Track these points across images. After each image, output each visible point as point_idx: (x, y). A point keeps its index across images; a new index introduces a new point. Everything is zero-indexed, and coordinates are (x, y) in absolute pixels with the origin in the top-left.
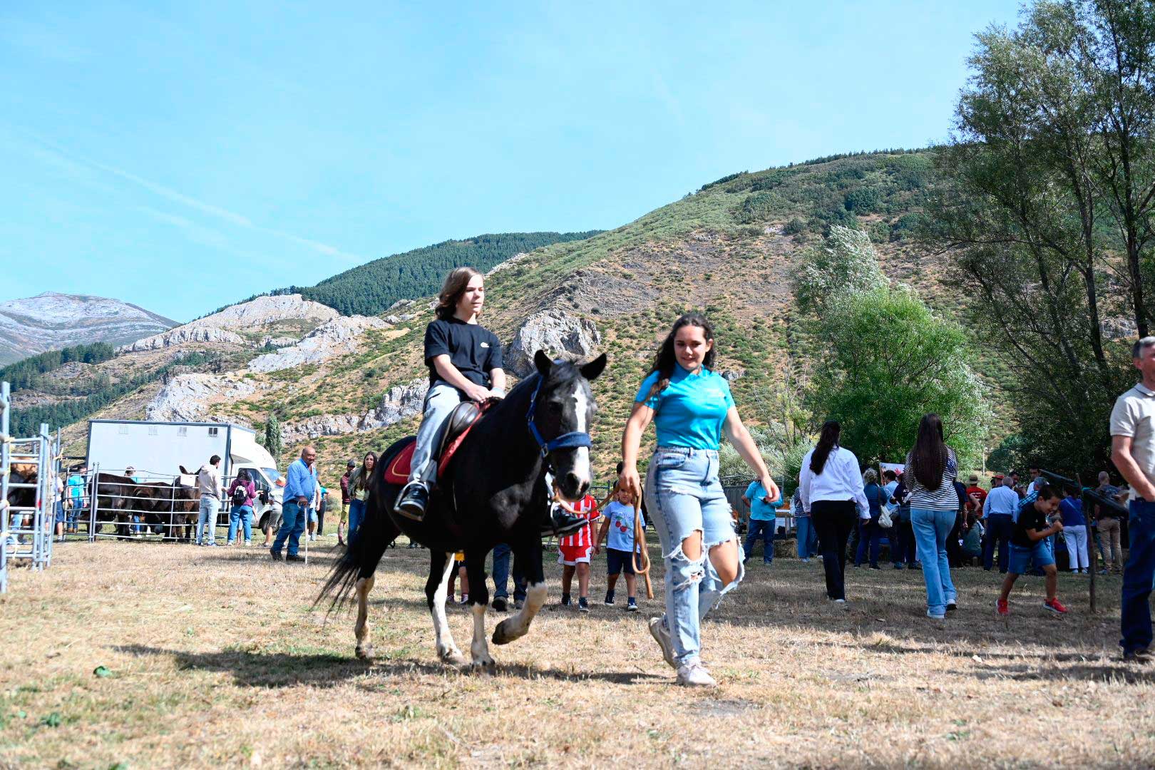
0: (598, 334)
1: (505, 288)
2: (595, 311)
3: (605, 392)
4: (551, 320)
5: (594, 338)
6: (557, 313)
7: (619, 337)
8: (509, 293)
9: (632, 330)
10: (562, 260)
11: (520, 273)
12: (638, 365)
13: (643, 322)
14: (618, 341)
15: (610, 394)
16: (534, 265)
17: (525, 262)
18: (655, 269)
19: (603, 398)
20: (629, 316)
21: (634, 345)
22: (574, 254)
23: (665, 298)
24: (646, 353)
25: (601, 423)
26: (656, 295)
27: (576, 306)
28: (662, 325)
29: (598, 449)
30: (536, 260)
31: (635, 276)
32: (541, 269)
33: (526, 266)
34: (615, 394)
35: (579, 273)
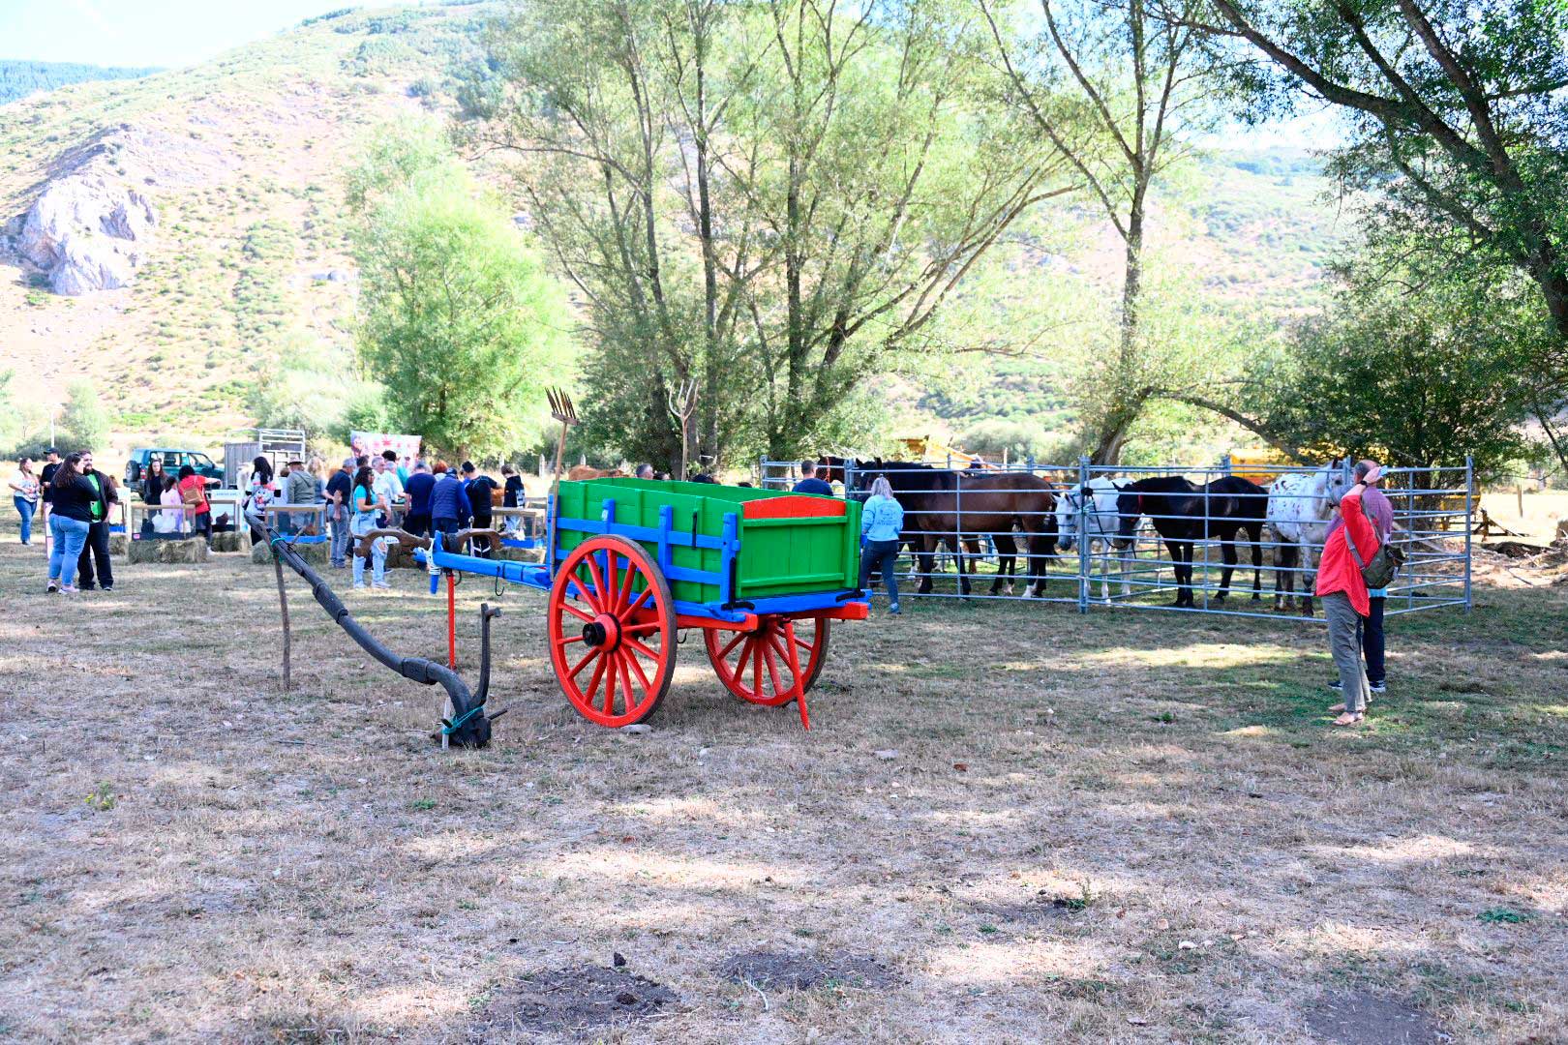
0: (155, 213)
1: (15, 141)
2: (149, 181)
3: (164, 292)
4: (85, 190)
5: (149, 218)
6: (92, 180)
7: (185, 219)
8: (19, 147)
9: (204, 210)
10: (101, 105)
11: (36, 119)
12: (211, 257)
13: (218, 199)
14: (183, 225)
15: (173, 295)
16: (59, 110)
17: (45, 104)
18: (238, 130)
19: (161, 302)
20: (200, 192)
21: (206, 231)
22: (118, 99)
23: (249, 167)
24: (223, 242)
25: (161, 334)
26: (238, 163)
27: (121, 173)
28: (246, 205)
29: (156, 370)
30: (63, 103)
31: (207, 136)
32: (71, 116)
33: (44, 112)
34: (180, 296)
35: (125, 127)
